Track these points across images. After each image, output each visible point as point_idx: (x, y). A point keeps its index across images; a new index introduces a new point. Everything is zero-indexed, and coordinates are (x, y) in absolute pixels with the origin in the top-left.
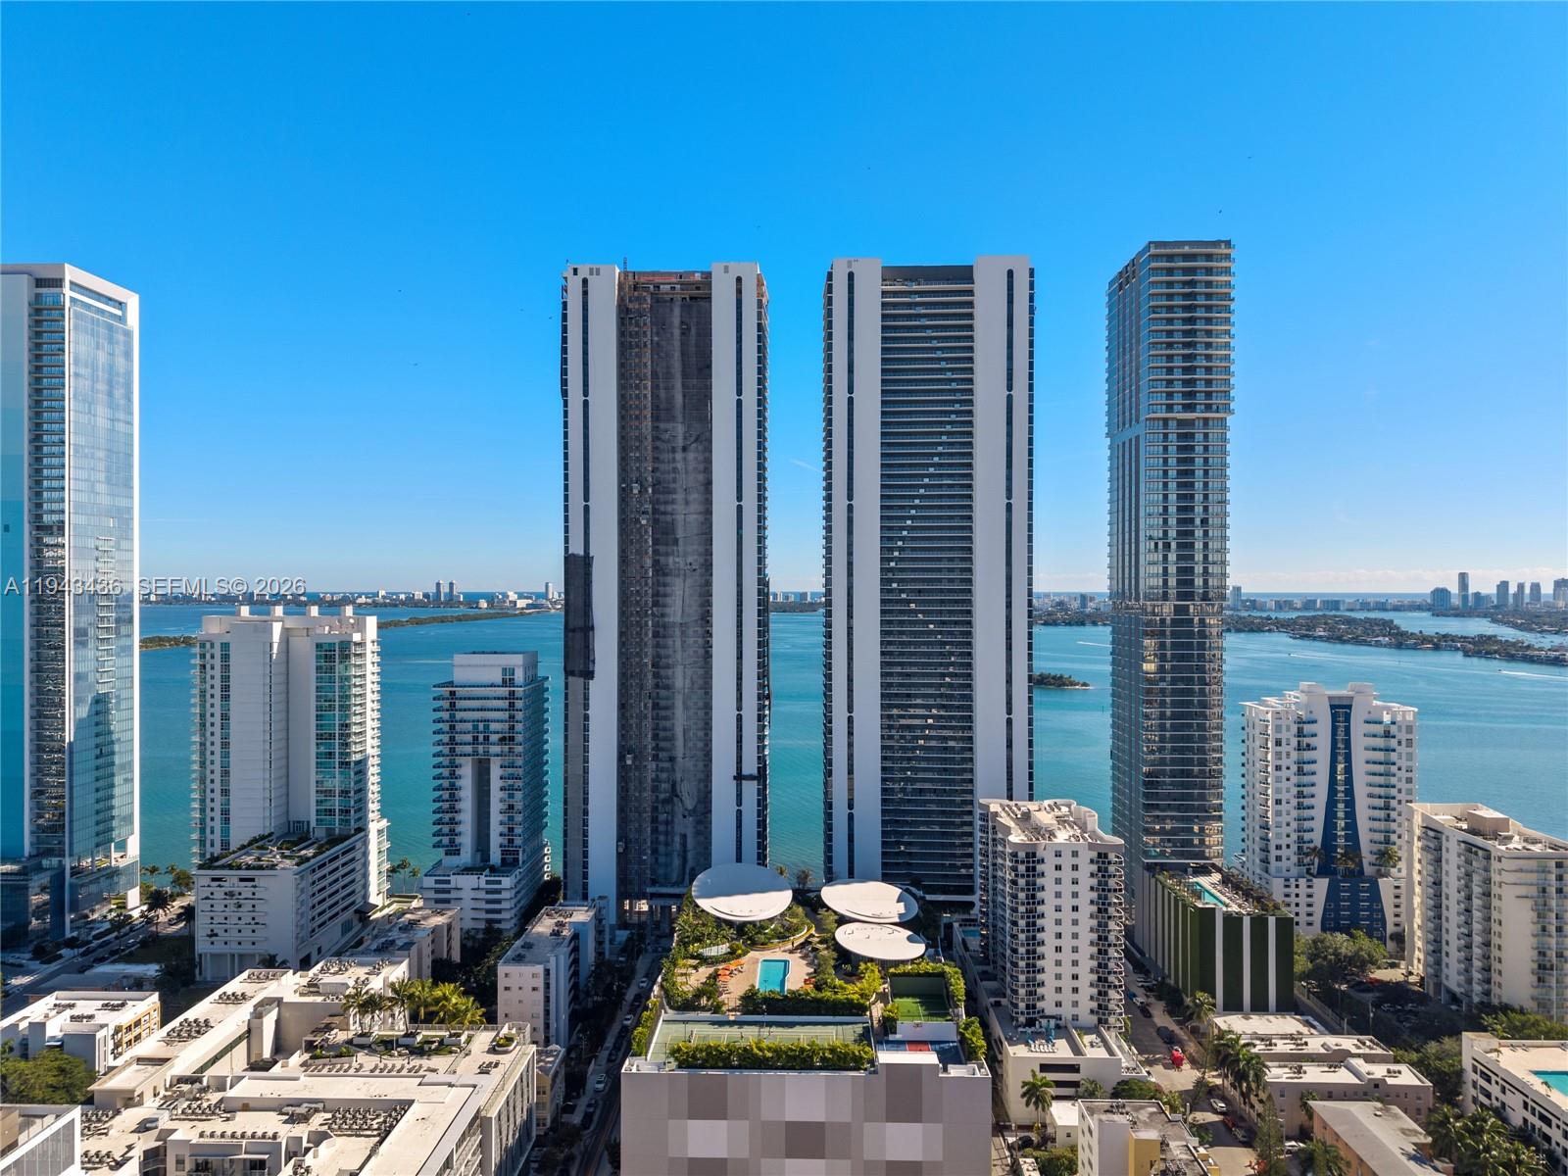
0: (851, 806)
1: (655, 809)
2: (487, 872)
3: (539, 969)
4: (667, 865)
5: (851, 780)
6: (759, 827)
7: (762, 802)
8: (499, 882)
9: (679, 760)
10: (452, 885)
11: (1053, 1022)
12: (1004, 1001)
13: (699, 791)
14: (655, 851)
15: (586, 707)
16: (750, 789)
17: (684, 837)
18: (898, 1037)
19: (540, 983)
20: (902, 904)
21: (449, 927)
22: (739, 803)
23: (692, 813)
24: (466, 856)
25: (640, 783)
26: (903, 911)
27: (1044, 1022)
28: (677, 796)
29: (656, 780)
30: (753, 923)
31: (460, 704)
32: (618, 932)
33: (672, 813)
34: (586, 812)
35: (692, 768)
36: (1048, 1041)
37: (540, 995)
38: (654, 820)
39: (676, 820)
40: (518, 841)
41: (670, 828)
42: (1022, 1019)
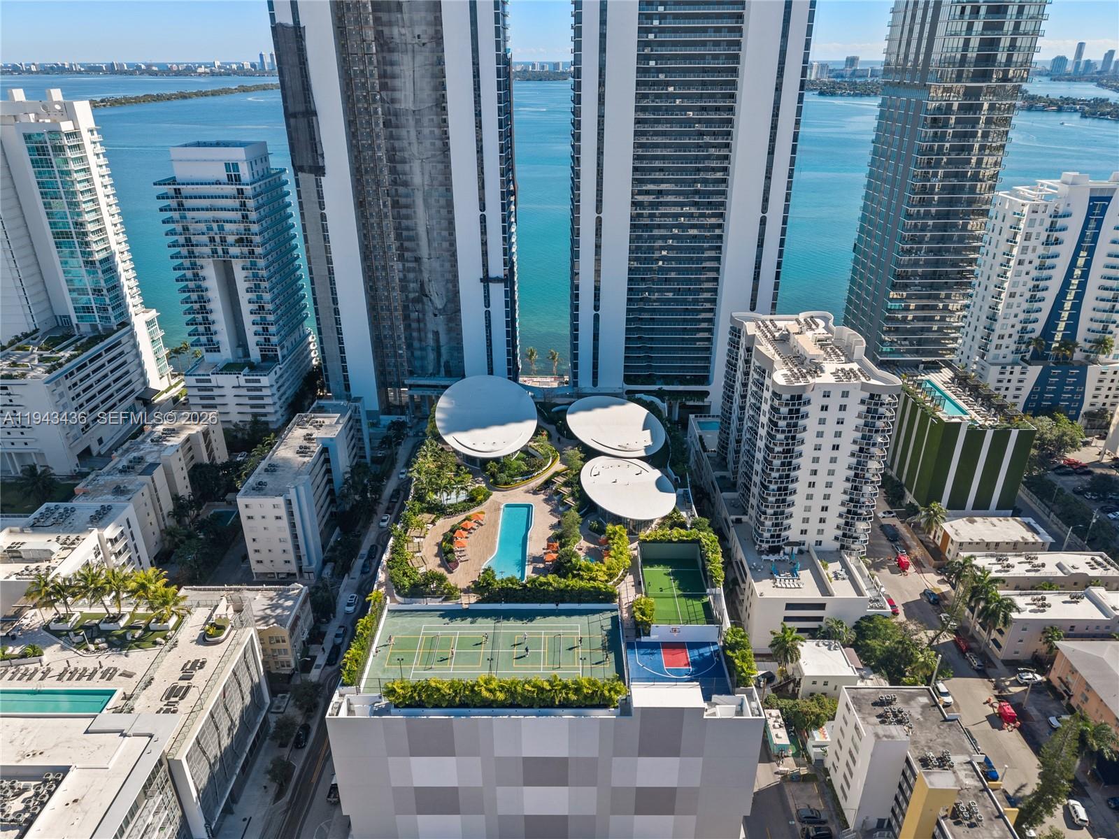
0: (597, 308)
1: (405, 308)
2: (246, 370)
3: (280, 501)
4: (423, 358)
6: (507, 326)
7: (510, 304)
8: (258, 381)
9: (425, 260)
10: (214, 383)
11: (796, 549)
12: (745, 518)
13: (447, 290)
14: (410, 346)
15: (322, 205)
16: (498, 291)
17: (436, 333)
18: (654, 637)
19: (282, 512)
20: (648, 432)
21: (206, 434)
22: (487, 304)
23: (443, 311)
24: (227, 353)
25: (388, 283)
26: (650, 443)
27: (788, 549)
28: (426, 296)
29: (404, 279)
30: (497, 460)
31: (188, 203)
33: (423, 312)
34: (337, 312)
35: (439, 269)
36: (793, 573)
37: (285, 523)
38: (406, 317)
39: (427, 319)
40: (274, 340)
41: (422, 325)
42: (765, 546)
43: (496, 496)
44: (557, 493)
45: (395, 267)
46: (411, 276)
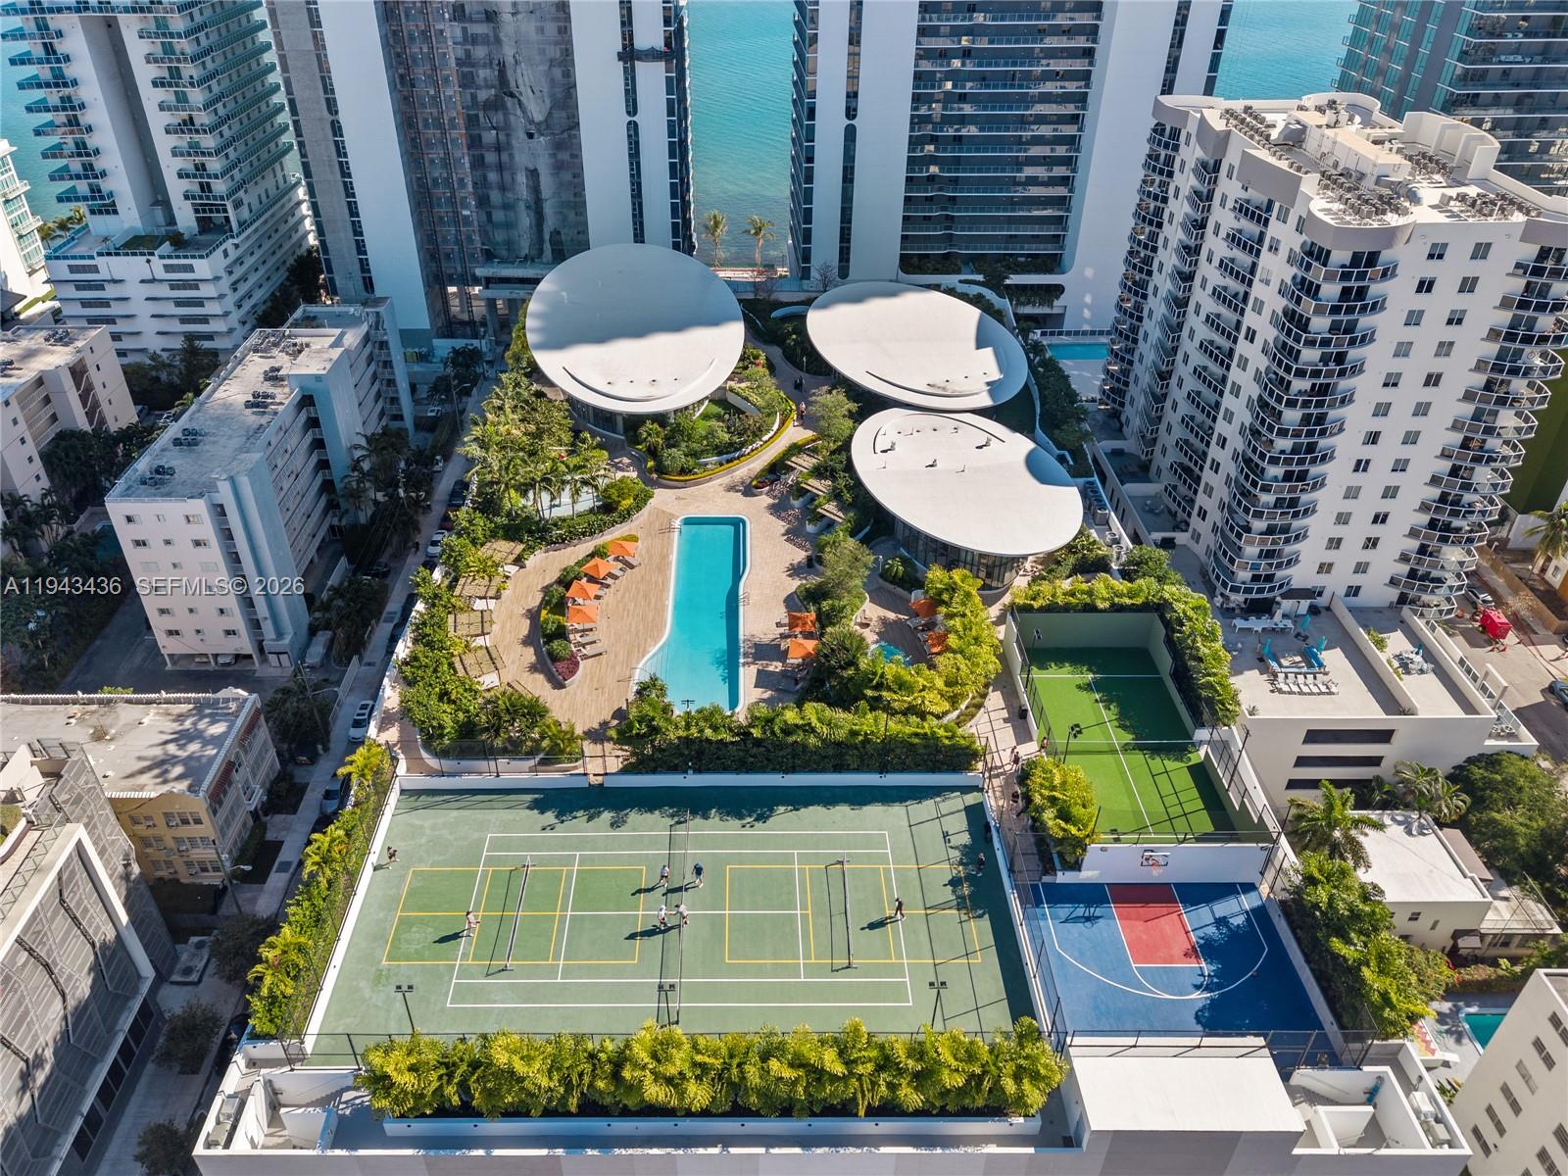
0: (851, 112)
1: (472, 121)
2: (166, 248)
3: (199, 507)
4: (509, 225)
5: (854, 57)
6: (672, 155)
7: (677, 108)
8: (190, 269)
9: (506, 17)
10: (104, 275)
11: (1305, 604)
12: (1181, 538)
13: (553, 82)
14: (483, 202)
16: (652, 77)
17: (533, 174)
18: (1087, 875)
19: (207, 530)
20: (988, 352)
21: (78, 372)
22: (632, 107)
23: (546, 126)
24: (130, 217)
25: (434, 69)
26: (995, 375)
27: (1287, 605)
28: (512, 95)
29: (465, 61)
30: (660, 418)
32: (436, 342)
33: (506, 128)
34: (336, 129)
35: (534, 36)
36: (1309, 658)
37: (215, 553)
38: (474, 142)
39: (514, 142)
40: (220, 187)
41: (505, 157)
42: (1238, 598)
43: (662, 499)
44: (799, 491)
45: (447, 34)
46: (480, 52)
